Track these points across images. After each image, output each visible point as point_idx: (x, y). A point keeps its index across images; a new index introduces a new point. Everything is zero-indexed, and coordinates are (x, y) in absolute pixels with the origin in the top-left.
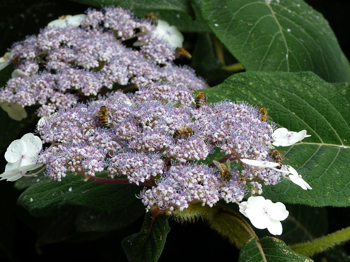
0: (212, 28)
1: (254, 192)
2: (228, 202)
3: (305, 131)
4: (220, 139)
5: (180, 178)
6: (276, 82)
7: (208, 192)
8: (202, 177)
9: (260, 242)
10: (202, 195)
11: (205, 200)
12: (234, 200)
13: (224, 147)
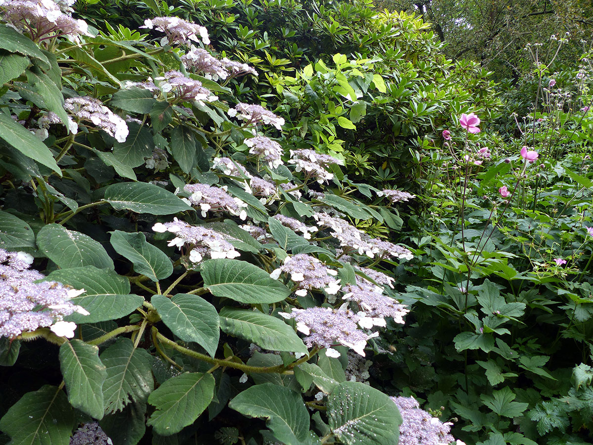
0: (45, 253)
1: (58, 320)
2: (44, 327)
3: (83, 289)
4: (40, 299)
5: (17, 320)
6: (75, 272)
7: (32, 324)
8: (29, 317)
9: (70, 342)
10: (29, 326)
11: (30, 328)
12: (47, 325)
13: (41, 302)
